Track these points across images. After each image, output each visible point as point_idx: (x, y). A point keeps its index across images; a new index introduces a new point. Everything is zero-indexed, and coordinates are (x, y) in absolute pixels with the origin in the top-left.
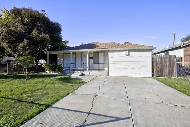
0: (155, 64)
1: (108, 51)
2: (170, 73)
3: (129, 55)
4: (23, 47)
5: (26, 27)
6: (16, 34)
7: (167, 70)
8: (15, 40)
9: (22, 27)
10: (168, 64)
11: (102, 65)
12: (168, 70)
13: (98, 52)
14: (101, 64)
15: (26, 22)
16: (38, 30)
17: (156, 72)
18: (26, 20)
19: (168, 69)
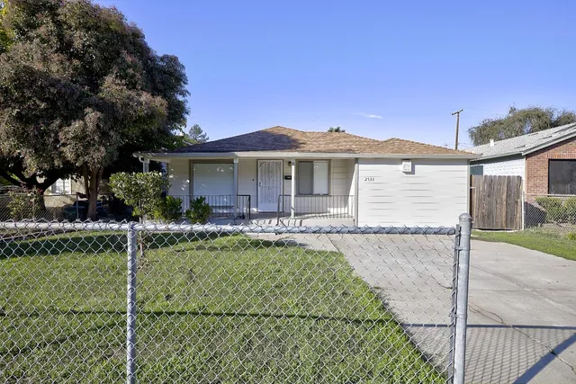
0: (475, 196)
1: (357, 160)
2: (509, 218)
3: (413, 172)
4: (81, 138)
5: (76, 62)
6: (53, 85)
7: (501, 214)
8: (45, 110)
9: (62, 63)
10: (504, 196)
11: (321, 198)
12: (504, 213)
13: (310, 162)
14: (319, 195)
15: (77, 44)
16: (121, 78)
17: (477, 217)
18: (79, 39)
19: (504, 209)
